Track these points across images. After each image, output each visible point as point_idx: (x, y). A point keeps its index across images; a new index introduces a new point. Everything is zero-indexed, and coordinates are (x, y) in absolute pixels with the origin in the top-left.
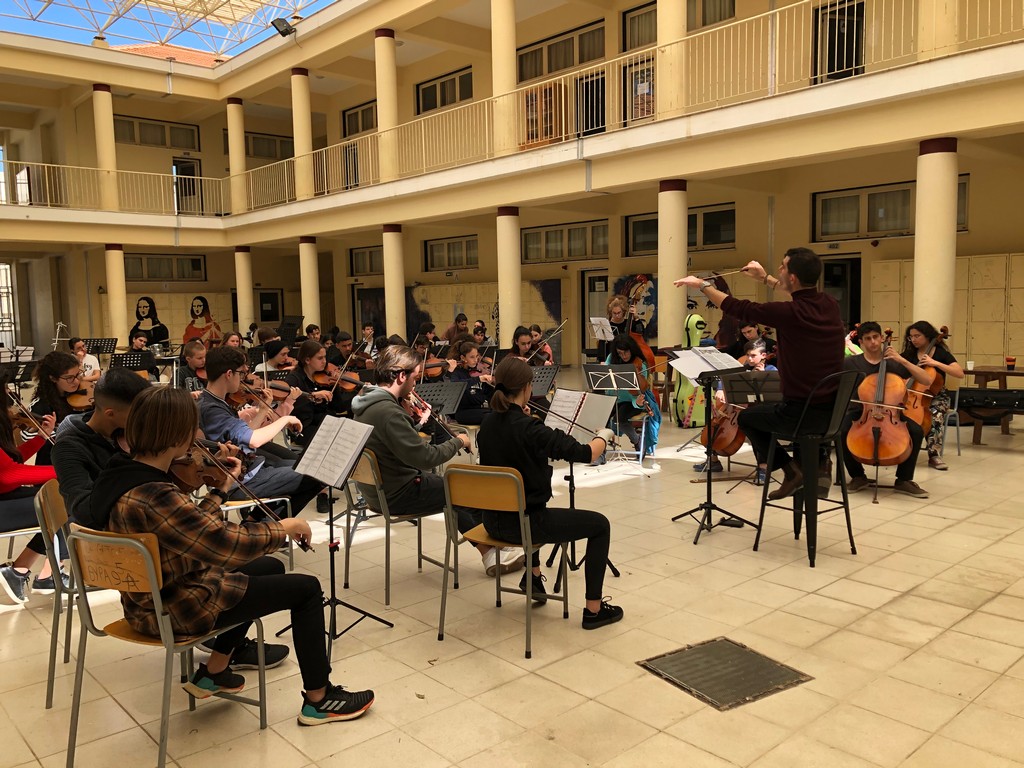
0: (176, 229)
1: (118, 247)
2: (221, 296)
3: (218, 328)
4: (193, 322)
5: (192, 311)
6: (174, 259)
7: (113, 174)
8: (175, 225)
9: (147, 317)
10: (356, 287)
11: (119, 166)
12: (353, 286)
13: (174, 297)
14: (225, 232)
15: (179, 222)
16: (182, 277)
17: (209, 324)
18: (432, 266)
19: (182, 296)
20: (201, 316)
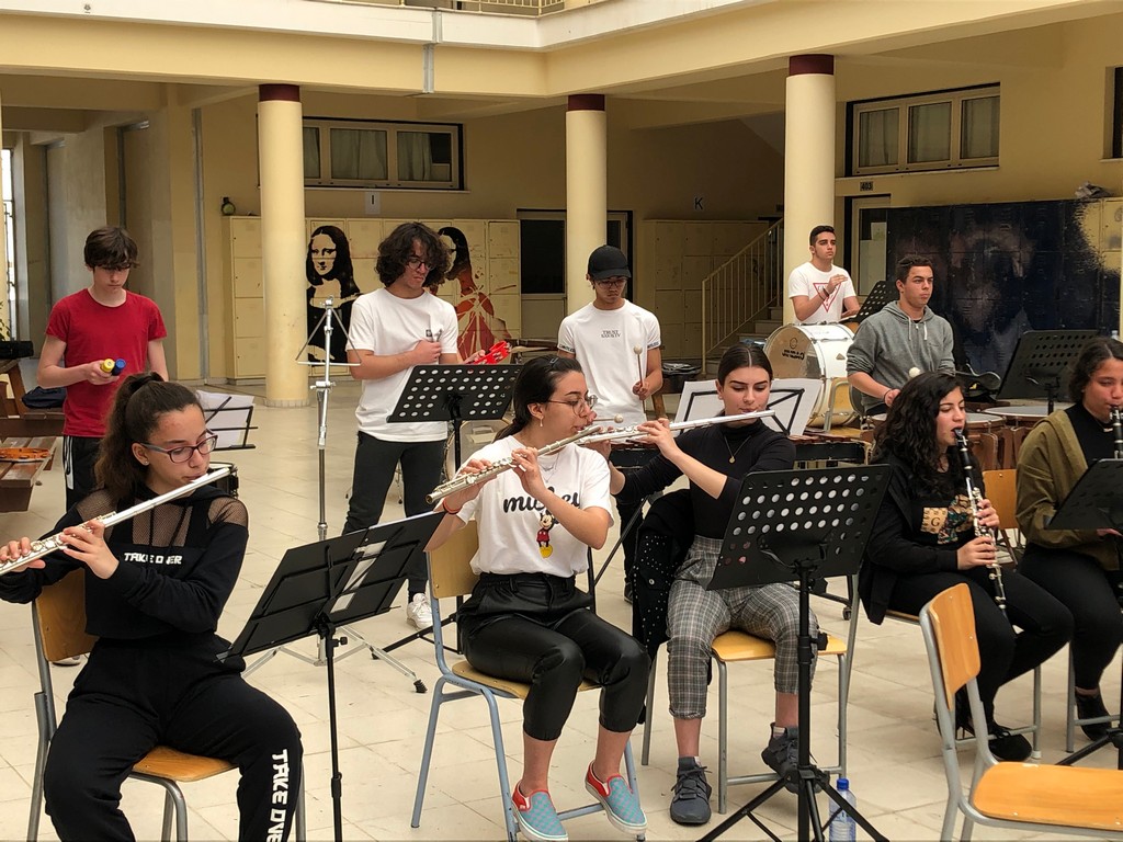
0: (428, 47)
1: (290, 91)
2: (496, 227)
3: (488, 307)
6: (392, 131)
8: (427, 37)
9: (329, 277)
10: (857, 207)
12: (848, 201)
14: (543, 58)
15: (437, 28)
16: (409, 178)
17: (468, 297)
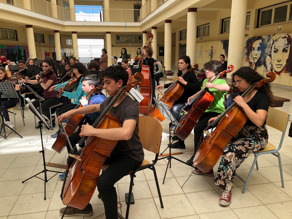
1: (109, 33)
4: (137, 56)
5: (137, 52)
7: (108, 10)
11: (110, 7)
13: (132, 48)
14: (141, 27)
15: (126, 24)
16: (136, 42)
18: (199, 36)
19: (134, 48)
20: (140, 54)
